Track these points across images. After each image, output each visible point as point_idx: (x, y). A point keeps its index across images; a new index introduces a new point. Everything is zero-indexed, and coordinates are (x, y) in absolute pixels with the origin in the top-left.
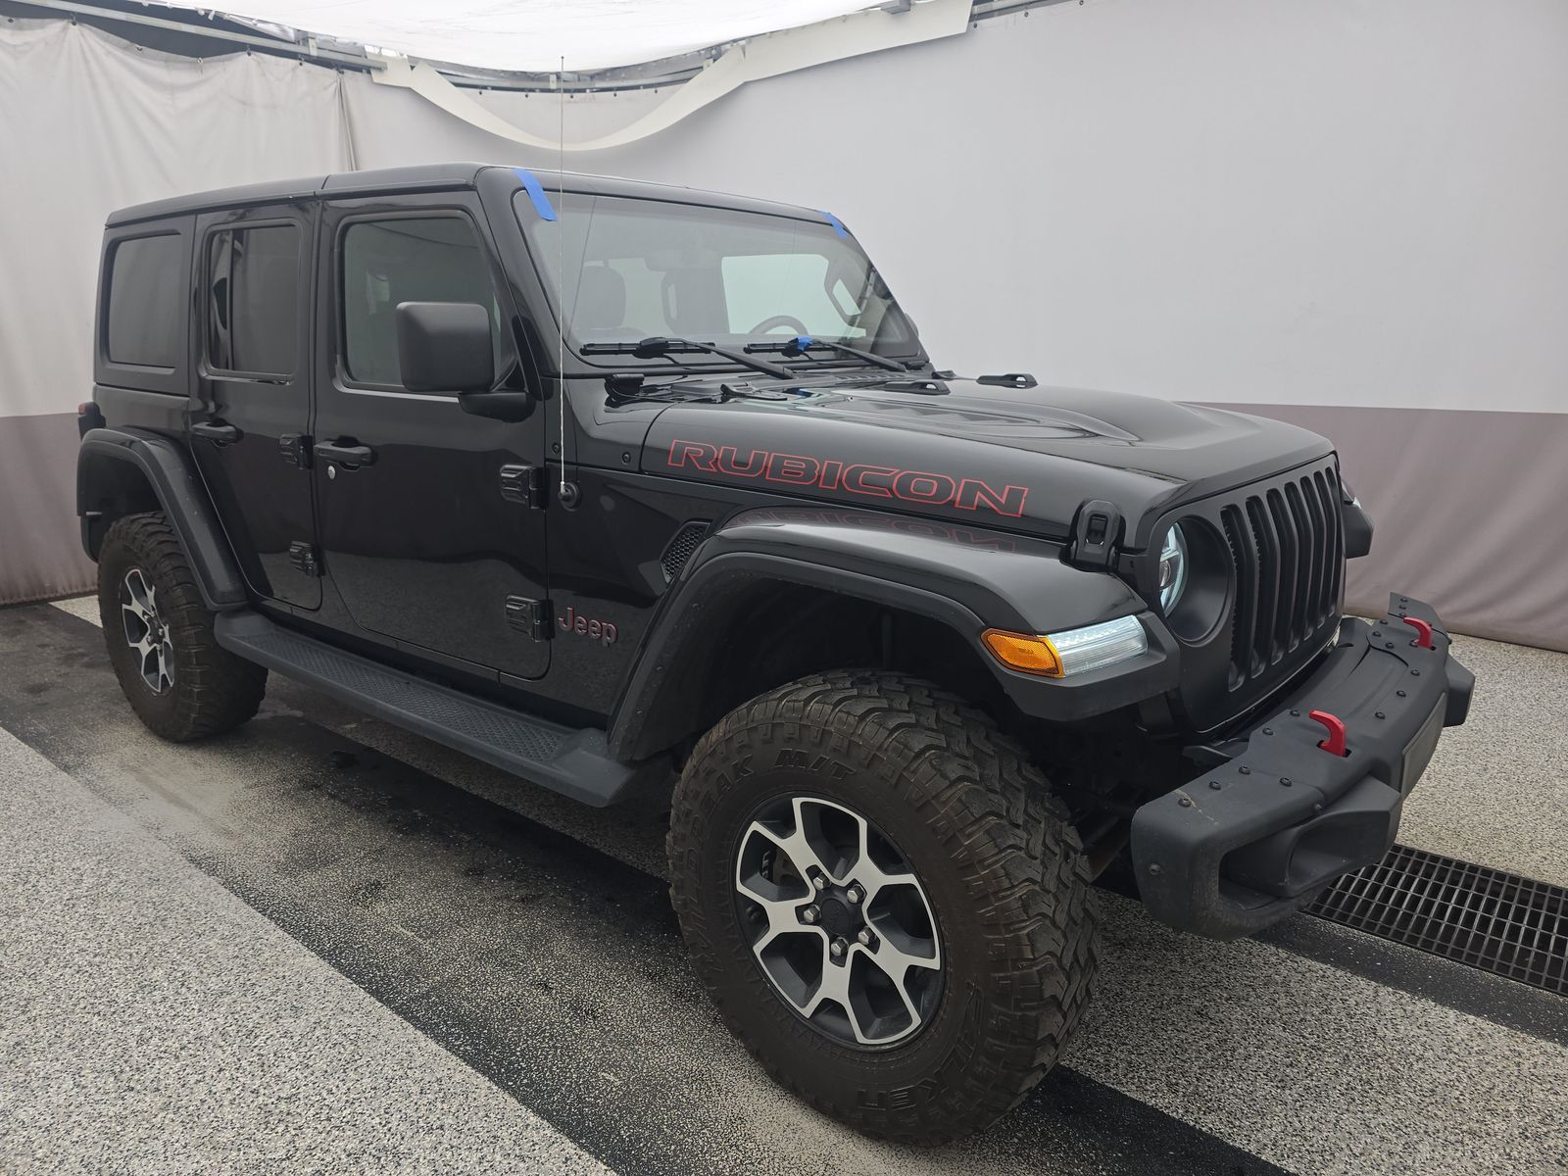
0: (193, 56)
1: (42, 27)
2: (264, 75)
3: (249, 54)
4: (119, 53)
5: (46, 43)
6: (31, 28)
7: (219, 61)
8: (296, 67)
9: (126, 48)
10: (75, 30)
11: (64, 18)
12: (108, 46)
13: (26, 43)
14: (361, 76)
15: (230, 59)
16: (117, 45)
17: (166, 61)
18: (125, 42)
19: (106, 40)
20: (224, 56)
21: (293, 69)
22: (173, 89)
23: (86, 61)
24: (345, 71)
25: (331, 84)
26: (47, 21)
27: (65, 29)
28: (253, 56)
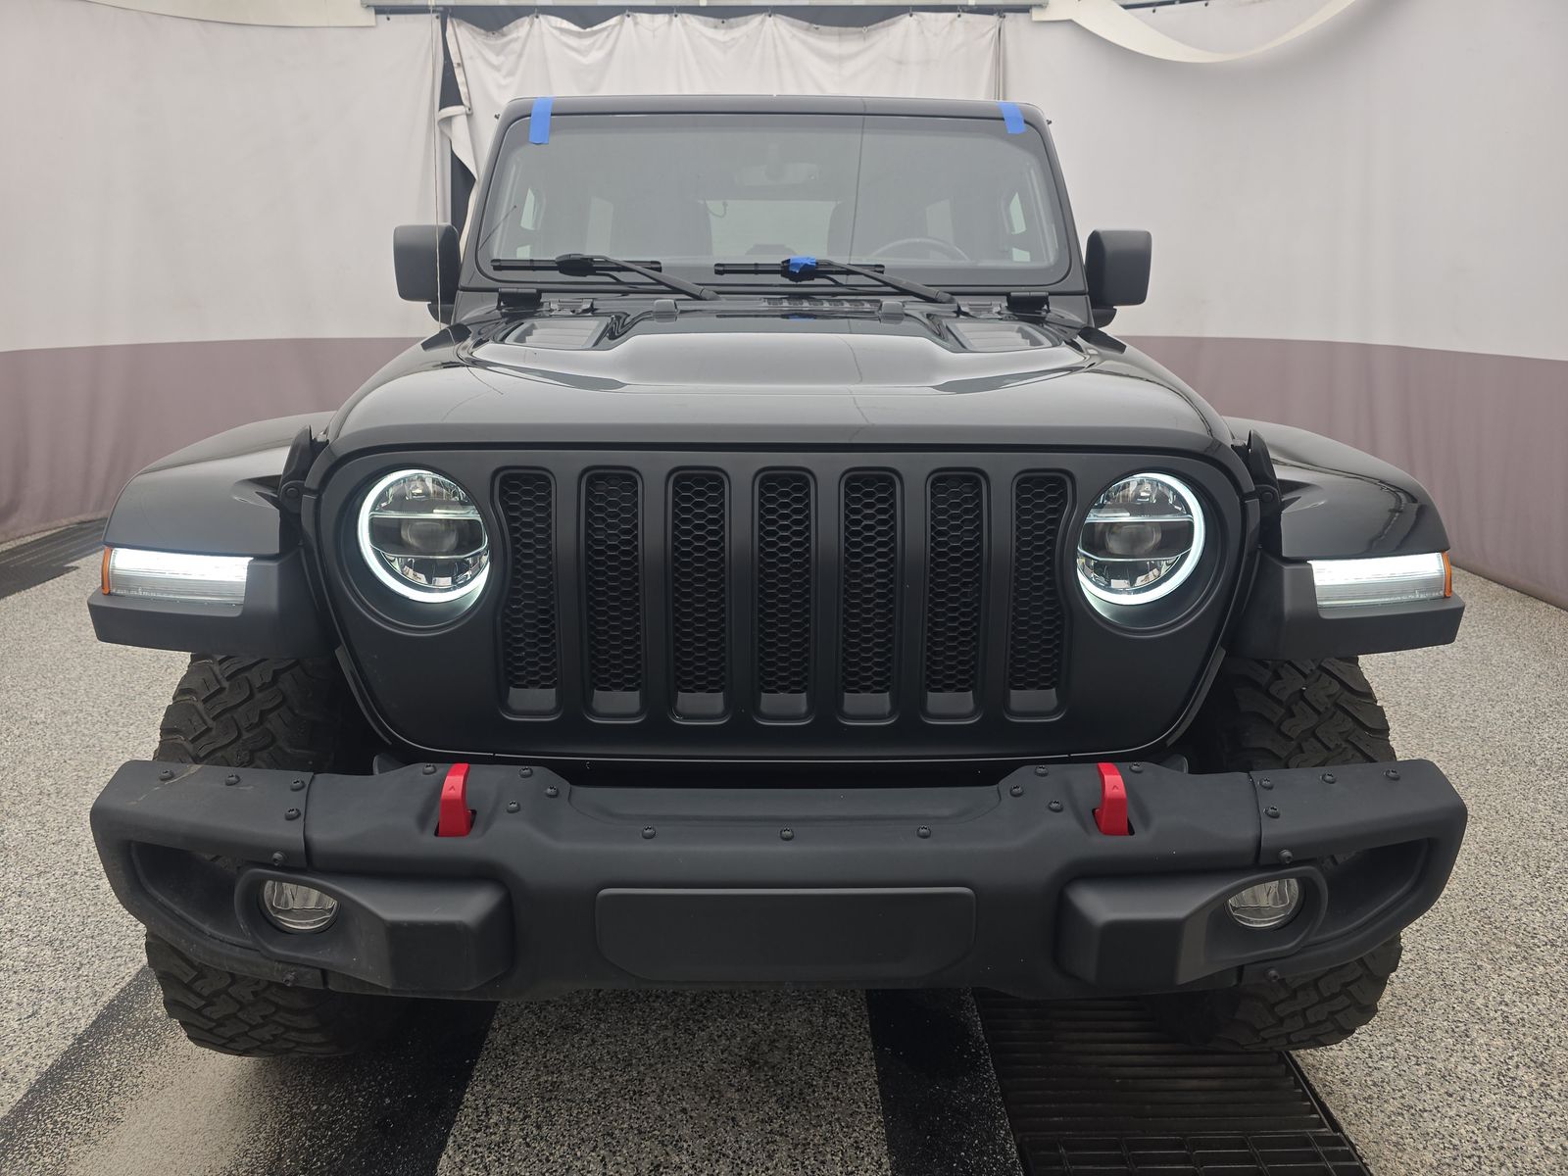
0: (858, 26)
1: (746, 23)
2: (923, 32)
3: (911, 15)
4: (801, 35)
5: (748, 36)
6: (738, 26)
7: (883, 27)
8: (955, 20)
9: (807, 30)
10: (770, 21)
11: (762, 13)
12: (795, 31)
13: (733, 39)
14: (1021, 16)
15: (894, 23)
16: (800, 28)
17: (840, 34)
18: (806, 24)
19: (793, 25)
20: (886, 22)
21: (951, 22)
22: (841, 59)
23: (775, 46)
24: (1007, 14)
25: (990, 30)
26: (749, 17)
27: (763, 22)
28: (914, 16)
